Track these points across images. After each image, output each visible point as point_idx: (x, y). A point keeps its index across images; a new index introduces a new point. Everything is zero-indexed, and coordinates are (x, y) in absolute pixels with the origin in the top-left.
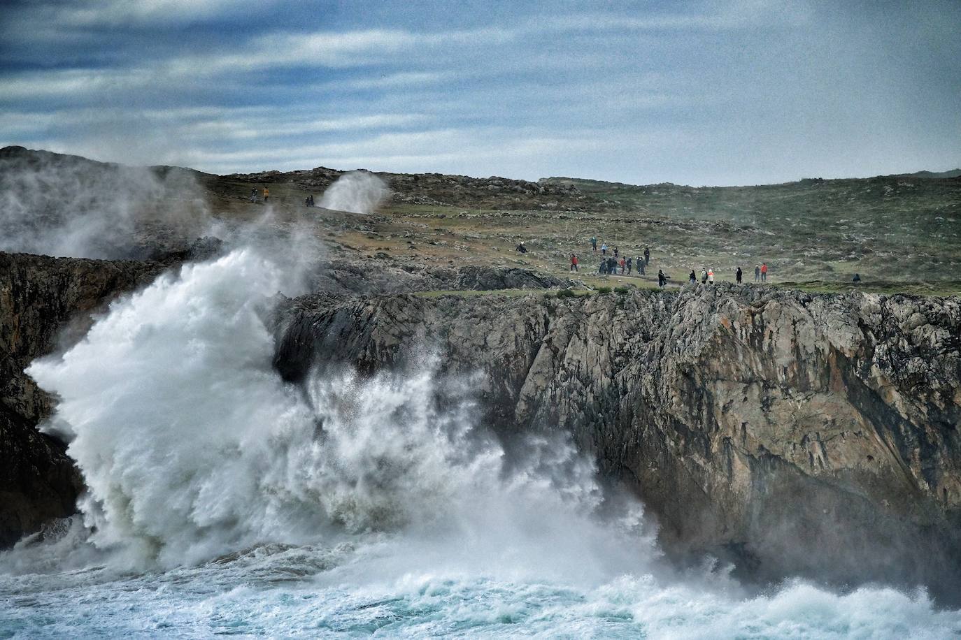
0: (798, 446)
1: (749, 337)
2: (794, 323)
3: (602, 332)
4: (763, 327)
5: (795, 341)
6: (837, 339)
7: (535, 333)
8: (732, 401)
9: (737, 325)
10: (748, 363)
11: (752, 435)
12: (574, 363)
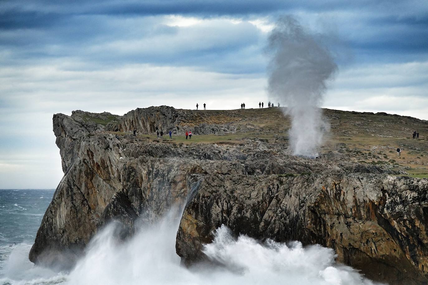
0: (365, 244)
1: (334, 195)
2: (354, 189)
3: (297, 192)
4: (340, 190)
5: (355, 197)
6: (371, 196)
7: (272, 192)
8: (334, 223)
9: (328, 189)
10: (336, 206)
11: (345, 239)
12: (285, 206)
